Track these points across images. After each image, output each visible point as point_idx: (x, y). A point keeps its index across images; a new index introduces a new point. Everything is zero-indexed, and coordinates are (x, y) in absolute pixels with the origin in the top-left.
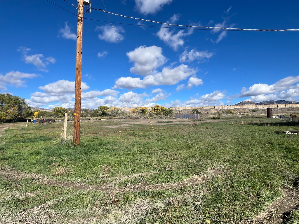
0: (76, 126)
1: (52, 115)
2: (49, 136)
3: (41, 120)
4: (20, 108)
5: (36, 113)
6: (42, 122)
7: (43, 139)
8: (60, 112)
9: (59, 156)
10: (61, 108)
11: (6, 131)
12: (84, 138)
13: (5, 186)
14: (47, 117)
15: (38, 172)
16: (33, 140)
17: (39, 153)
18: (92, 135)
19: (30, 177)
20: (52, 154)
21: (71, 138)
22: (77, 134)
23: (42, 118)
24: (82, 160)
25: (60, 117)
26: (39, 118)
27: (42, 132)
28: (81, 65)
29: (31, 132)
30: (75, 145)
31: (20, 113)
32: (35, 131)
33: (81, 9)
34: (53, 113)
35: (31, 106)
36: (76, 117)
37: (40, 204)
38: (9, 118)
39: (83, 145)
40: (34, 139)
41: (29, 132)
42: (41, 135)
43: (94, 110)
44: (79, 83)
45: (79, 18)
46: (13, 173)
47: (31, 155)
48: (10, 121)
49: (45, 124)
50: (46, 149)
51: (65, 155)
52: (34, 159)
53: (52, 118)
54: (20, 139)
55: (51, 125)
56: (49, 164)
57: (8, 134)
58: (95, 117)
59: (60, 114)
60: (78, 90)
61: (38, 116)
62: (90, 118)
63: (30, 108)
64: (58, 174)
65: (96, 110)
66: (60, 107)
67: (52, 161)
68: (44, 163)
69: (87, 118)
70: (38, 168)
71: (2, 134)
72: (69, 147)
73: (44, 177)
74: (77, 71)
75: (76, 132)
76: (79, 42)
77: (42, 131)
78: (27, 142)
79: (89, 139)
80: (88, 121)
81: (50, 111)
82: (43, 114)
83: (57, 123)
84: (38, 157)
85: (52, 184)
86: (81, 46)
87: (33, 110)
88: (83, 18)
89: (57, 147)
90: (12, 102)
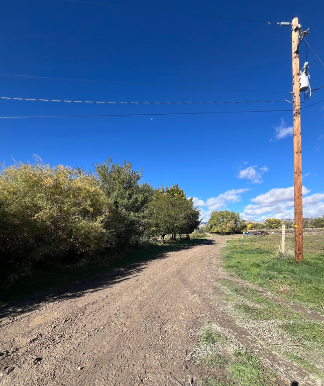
0: (297, 239)
1: (264, 227)
2: (264, 248)
3: (254, 232)
4: (236, 222)
5: (249, 226)
6: (256, 234)
7: (259, 251)
8: (273, 223)
9: (280, 272)
10: (273, 219)
11: (228, 242)
12: (308, 255)
13: (236, 290)
14: (259, 229)
15: (261, 285)
16: (250, 252)
17: (258, 266)
18: (319, 252)
19: (254, 288)
20: (271, 268)
21: (292, 253)
22: (299, 249)
23: (255, 230)
24: (310, 282)
25: (273, 228)
26: (252, 231)
27: (258, 245)
28: (300, 167)
29: (248, 244)
30: (297, 262)
31: (236, 227)
32: (251, 242)
33: (297, 100)
34: (265, 225)
35: (244, 219)
36: (297, 229)
37: (269, 319)
38: (227, 231)
39: (308, 263)
40: (251, 250)
41: (245, 243)
42: (257, 247)
43: (315, 219)
44: (299, 189)
45: (295, 112)
46: (239, 280)
47: (251, 266)
48: (229, 233)
49: (258, 236)
50: (264, 263)
51: (287, 273)
52: (256, 270)
53: (264, 230)
54: (240, 250)
55: (264, 237)
56: (271, 279)
57: (229, 244)
58: (318, 228)
59: (273, 226)
60: (298, 197)
61: (252, 228)
62: (311, 229)
63: (244, 221)
64: (282, 292)
65: (320, 218)
66: (271, 218)
67: (273, 277)
68: (265, 277)
69: (306, 229)
70: (260, 281)
71: (226, 244)
72: (291, 263)
73: (267, 291)
74: (296, 175)
75: (297, 247)
76: (297, 140)
77: (257, 243)
78: (246, 254)
79: (314, 256)
80: (308, 232)
81: (262, 223)
82: (255, 226)
83: (271, 235)
84: (258, 270)
85: (277, 301)
86: (300, 144)
87: (246, 223)
88: (301, 109)
89: (275, 261)
90: (229, 217)
